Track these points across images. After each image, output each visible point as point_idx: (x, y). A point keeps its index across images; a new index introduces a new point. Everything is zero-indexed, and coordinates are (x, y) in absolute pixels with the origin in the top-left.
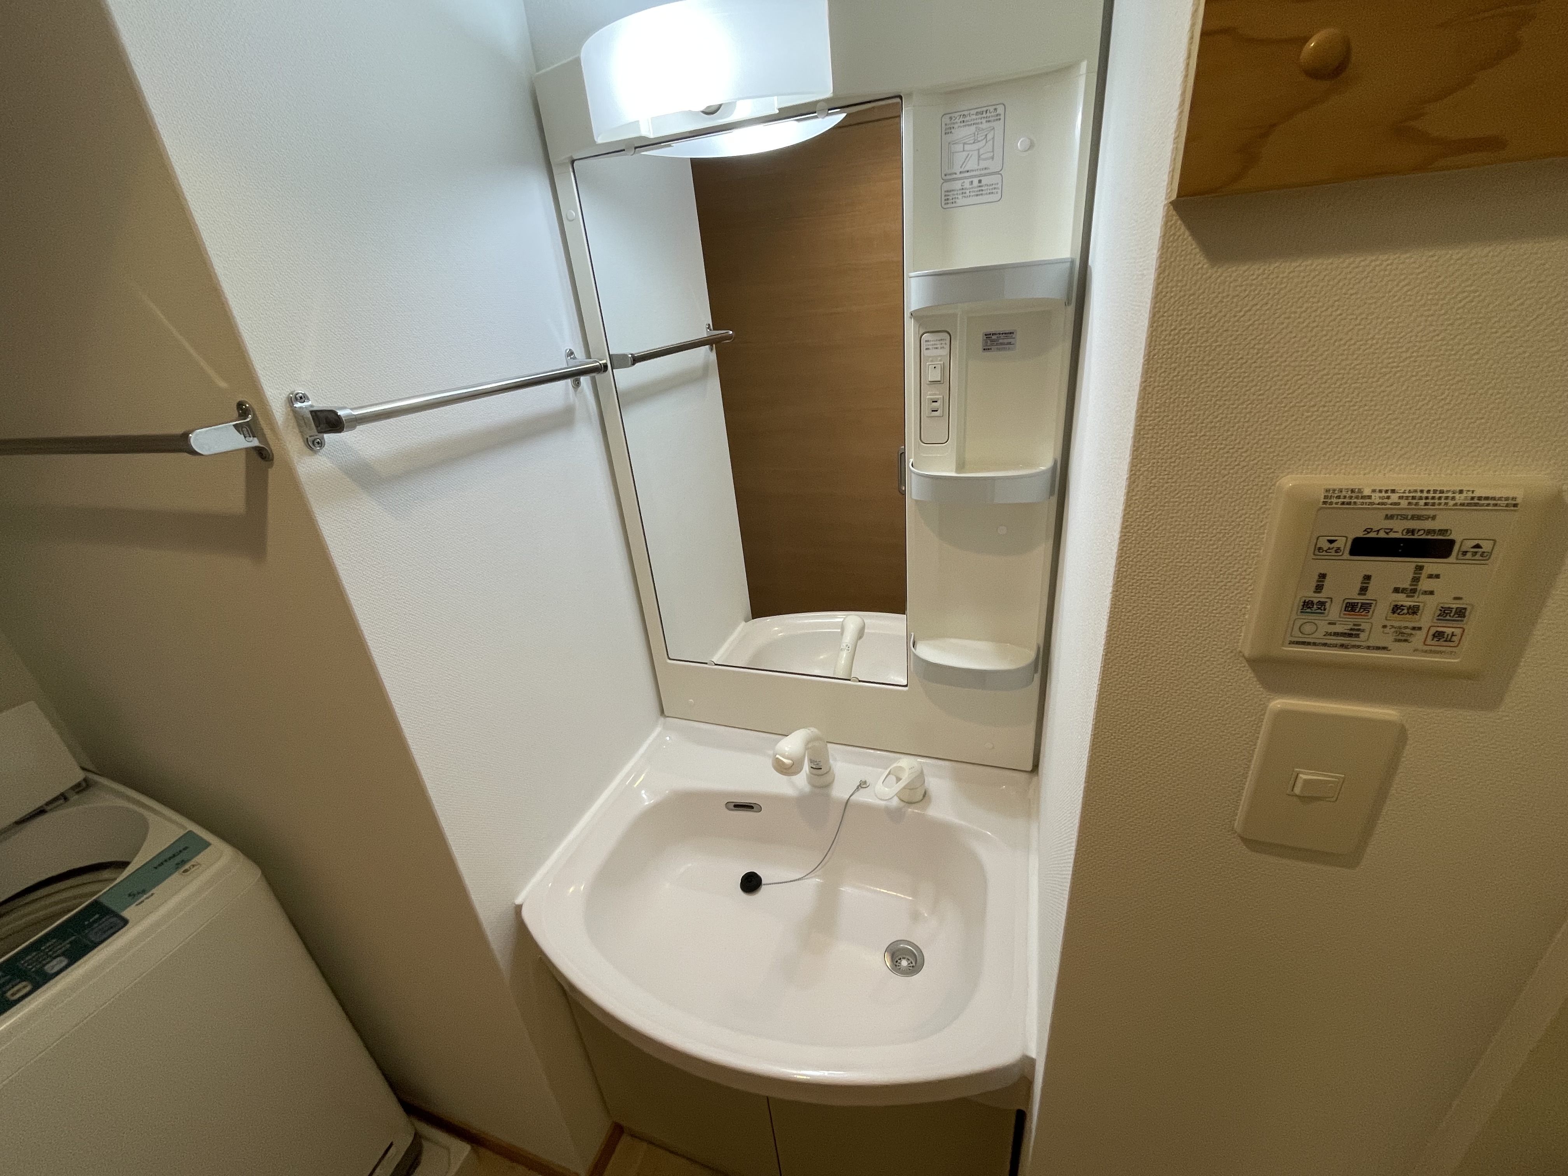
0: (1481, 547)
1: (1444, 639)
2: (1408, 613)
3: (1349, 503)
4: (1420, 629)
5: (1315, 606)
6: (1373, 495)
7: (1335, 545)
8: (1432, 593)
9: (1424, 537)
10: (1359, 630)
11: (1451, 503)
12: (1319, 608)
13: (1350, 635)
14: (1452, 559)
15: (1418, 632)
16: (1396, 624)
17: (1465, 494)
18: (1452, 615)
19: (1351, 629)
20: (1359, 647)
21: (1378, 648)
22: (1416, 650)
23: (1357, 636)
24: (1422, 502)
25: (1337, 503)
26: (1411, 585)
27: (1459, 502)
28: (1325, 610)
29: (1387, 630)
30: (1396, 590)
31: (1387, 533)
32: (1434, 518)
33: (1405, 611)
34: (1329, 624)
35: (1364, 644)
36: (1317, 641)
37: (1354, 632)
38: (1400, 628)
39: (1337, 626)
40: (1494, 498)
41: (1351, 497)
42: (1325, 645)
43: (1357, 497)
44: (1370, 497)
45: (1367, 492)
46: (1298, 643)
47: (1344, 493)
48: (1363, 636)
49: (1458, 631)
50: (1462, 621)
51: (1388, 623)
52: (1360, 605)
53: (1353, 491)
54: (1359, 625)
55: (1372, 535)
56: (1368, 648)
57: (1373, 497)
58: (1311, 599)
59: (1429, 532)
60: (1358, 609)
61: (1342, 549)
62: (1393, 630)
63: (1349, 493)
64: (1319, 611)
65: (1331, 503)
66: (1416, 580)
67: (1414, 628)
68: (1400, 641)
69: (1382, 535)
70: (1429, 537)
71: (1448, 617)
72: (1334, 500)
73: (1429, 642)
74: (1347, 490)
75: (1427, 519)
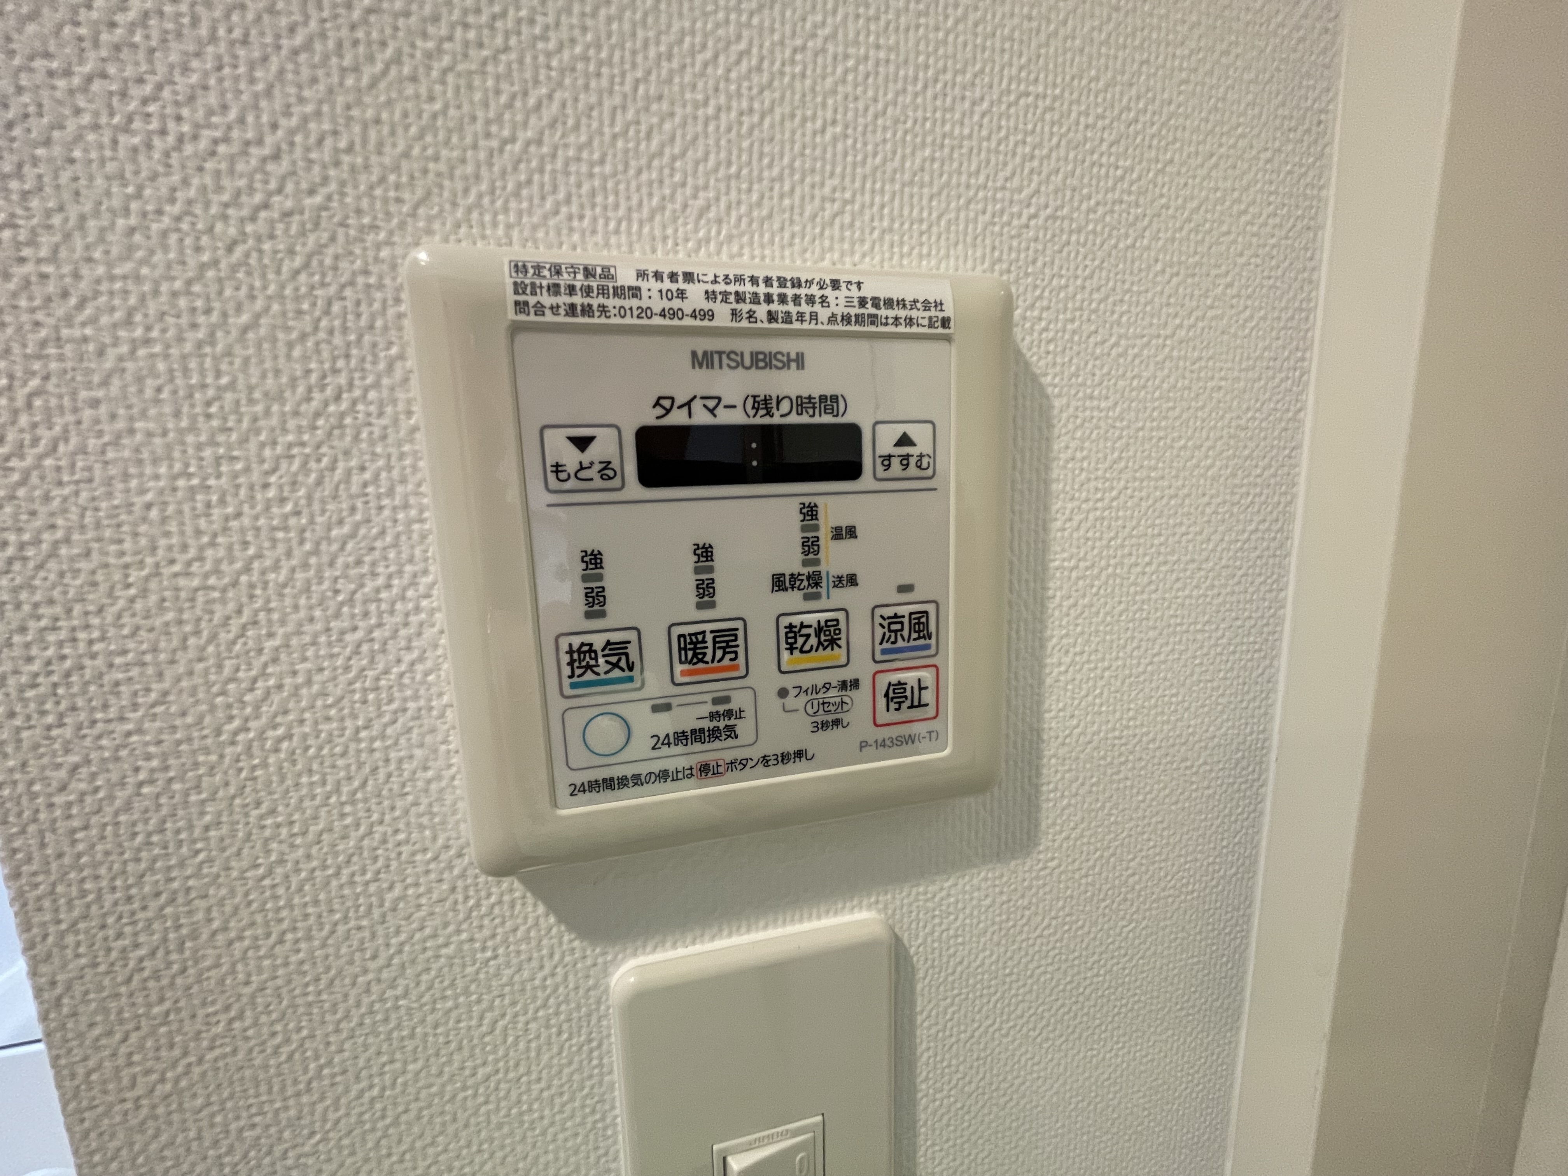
0: (911, 443)
1: (908, 703)
2: (820, 643)
3: (587, 310)
4: (855, 684)
5: (601, 661)
6: (644, 285)
7: (594, 452)
8: (852, 580)
9: (794, 419)
10: (729, 713)
11: (824, 314)
12: (616, 665)
13: (715, 734)
14: (866, 480)
15: (853, 693)
16: (807, 680)
17: (843, 292)
18: (906, 633)
19: (713, 716)
20: (743, 763)
21: (784, 758)
22: (863, 745)
23: (731, 732)
24: (762, 311)
25: (554, 309)
26: (805, 563)
27: (840, 311)
28: (631, 669)
29: (791, 701)
30: (779, 583)
31: (712, 411)
32: (800, 361)
33: (813, 641)
34: (656, 709)
35: (755, 753)
36: (643, 769)
37: (722, 724)
38: (815, 689)
39: (675, 711)
40: (902, 303)
41: (588, 291)
42: (663, 775)
43: (603, 291)
44: (635, 292)
45: (626, 277)
46: (593, 786)
47: (565, 279)
48: (744, 728)
49: (927, 675)
50: (927, 647)
51: (788, 681)
52: (709, 637)
53: (588, 272)
54: (727, 700)
55: (678, 418)
56: (765, 760)
57: (645, 294)
58: (587, 639)
59: (802, 403)
60: (709, 652)
61: (615, 464)
62: (803, 698)
63: (580, 276)
64: (616, 673)
65: (540, 309)
66: (810, 546)
67: (843, 685)
68: (824, 726)
69: (701, 417)
70: (805, 419)
71: (900, 643)
72: (547, 300)
73: (883, 716)
74: (573, 269)
75: (786, 365)
